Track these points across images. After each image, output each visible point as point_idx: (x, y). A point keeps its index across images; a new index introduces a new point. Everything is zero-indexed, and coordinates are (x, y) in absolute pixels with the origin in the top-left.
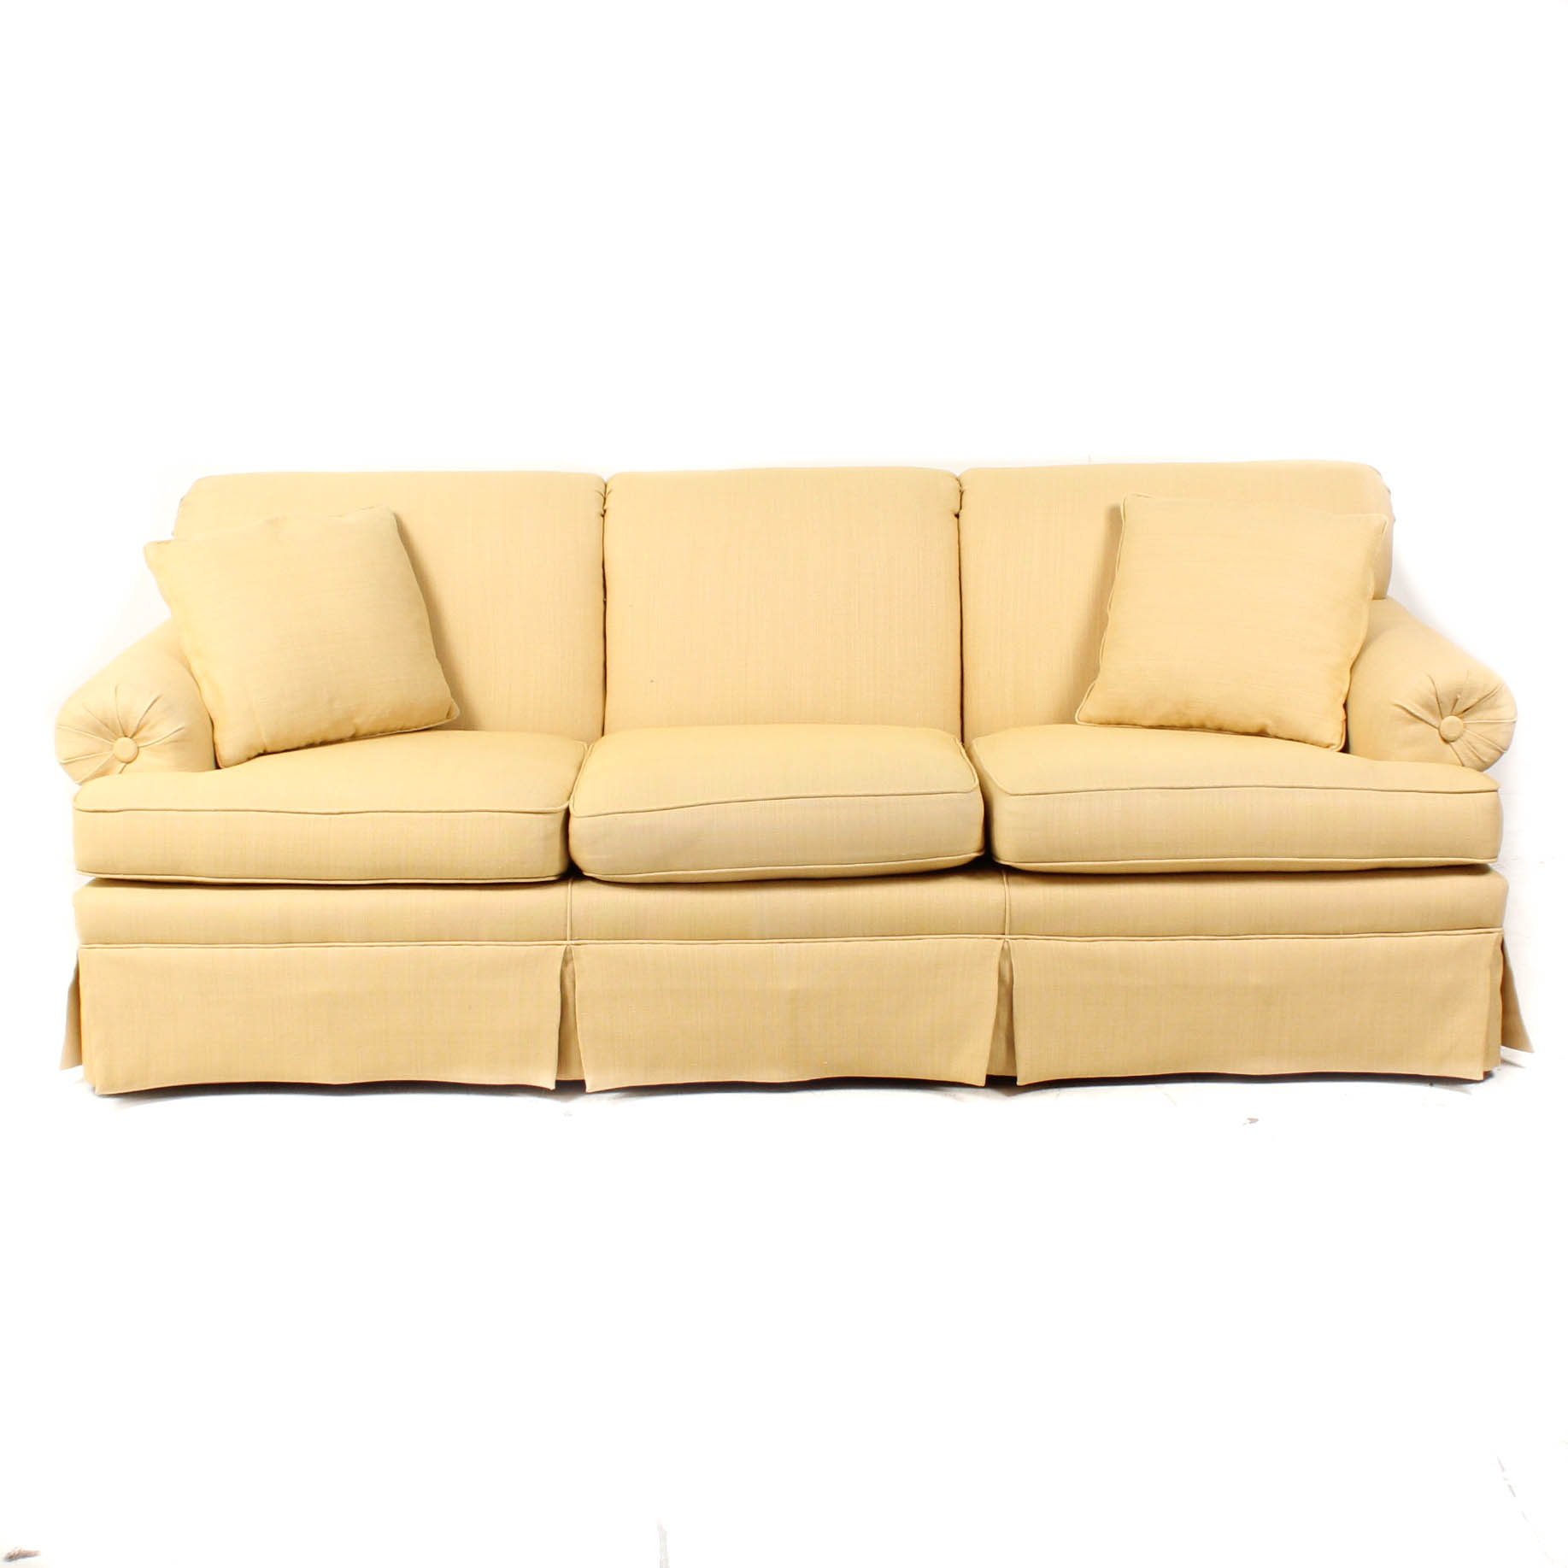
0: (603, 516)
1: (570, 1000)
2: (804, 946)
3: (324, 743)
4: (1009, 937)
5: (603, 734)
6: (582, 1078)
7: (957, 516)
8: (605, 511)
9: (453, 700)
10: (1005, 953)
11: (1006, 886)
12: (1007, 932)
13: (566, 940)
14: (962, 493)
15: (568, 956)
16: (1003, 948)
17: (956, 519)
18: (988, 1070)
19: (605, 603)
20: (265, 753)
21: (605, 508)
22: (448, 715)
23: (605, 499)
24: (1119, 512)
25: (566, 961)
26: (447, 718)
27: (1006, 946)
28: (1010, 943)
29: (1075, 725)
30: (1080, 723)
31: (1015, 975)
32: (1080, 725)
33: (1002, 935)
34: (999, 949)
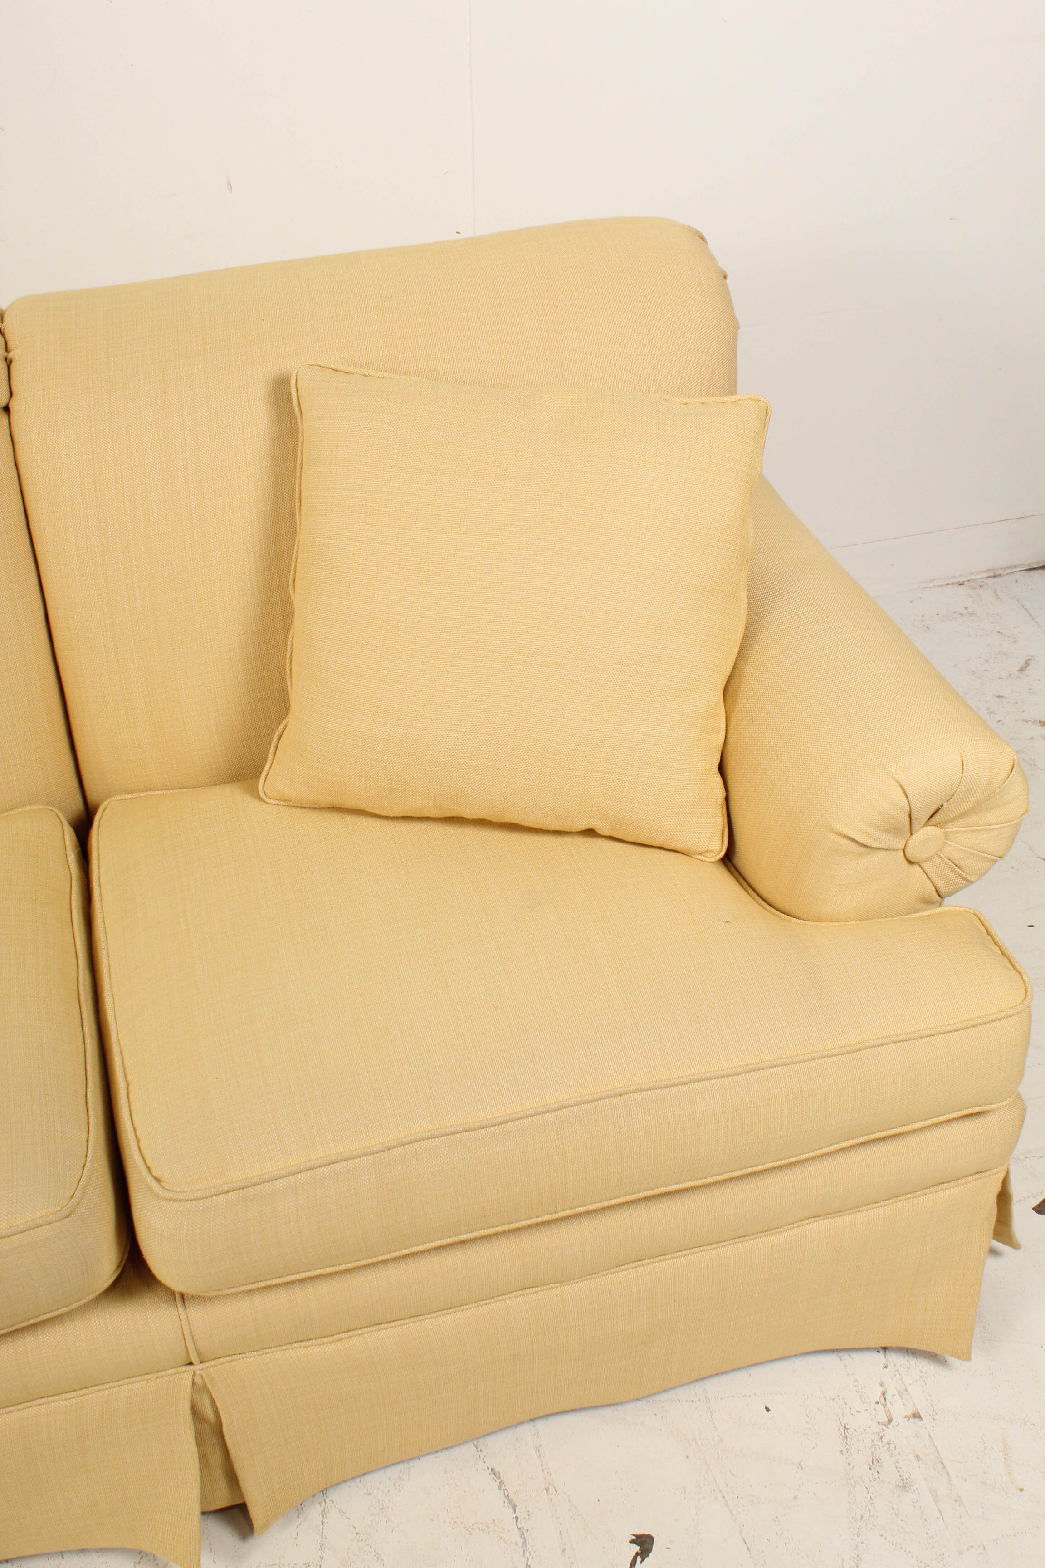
4: (201, 1366)
10: (201, 1388)
11: (181, 1308)
12: (194, 1361)
24: (290, 390)
27: (198, 1380)
28: (204, 1375)
29: (258, 803)
30: (264, 797)
31: (222, 1413)
32: (267, 803)
33: (189, 1366)
34: (188, 1389)
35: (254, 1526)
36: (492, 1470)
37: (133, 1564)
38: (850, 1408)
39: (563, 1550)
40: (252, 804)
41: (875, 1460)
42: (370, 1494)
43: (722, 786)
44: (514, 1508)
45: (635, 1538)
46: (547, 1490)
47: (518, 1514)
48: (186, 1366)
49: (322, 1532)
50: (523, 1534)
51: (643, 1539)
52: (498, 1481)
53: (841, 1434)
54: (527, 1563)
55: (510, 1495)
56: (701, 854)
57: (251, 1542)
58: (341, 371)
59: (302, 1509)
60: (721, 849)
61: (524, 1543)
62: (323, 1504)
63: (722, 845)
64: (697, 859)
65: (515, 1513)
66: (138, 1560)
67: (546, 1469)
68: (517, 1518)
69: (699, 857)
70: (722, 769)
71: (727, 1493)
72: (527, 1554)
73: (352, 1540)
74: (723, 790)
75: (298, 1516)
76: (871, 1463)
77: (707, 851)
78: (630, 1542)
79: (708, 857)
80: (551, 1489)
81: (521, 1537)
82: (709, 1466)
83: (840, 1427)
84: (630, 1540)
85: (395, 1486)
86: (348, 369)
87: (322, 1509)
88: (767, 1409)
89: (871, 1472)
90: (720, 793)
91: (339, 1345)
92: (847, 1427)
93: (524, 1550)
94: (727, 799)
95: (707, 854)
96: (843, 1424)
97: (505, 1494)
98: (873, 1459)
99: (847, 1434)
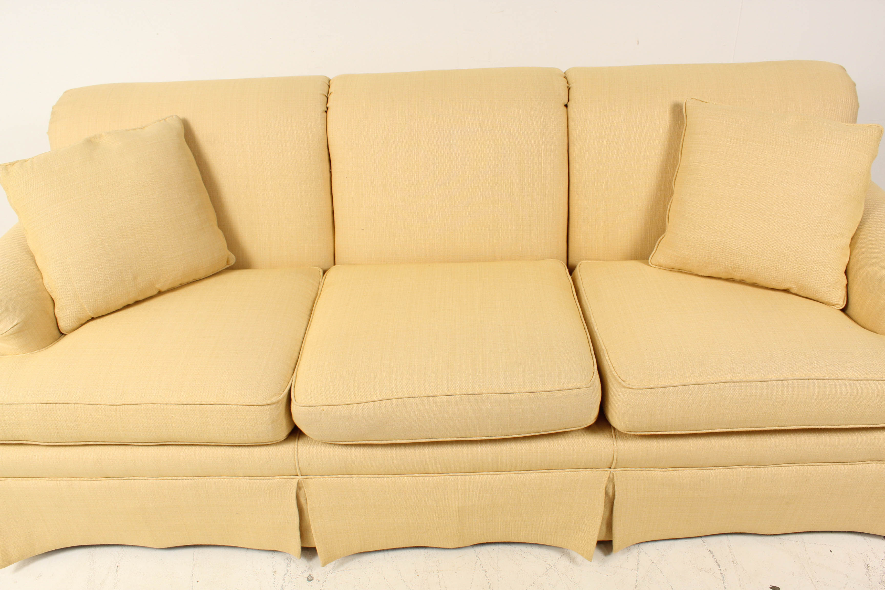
0: (326, 112)
1: (304, 507)
2: (467, 477)
3: (137, 303)
4: (614, 470)
5: (335, 264)
6: (315, 546)
7: (566, 106)
8: (327, 108)
9: (230, 253)
10: (611, 480)
11: (615, 441)
12: (612, 467)
13: (297, 475)
14: (569, 89)
15: (300, 485)
16: (609, 477)
17: (565, 108)
18: (598, 537)
19: (331, 172)
20: (93, 319)
21: (327, 106)
22: (227, 262)
23: (328, 98)
24: (682, 109)
25: (299, 488)
26: (227, 264)
27: (611, 476)
28: (614, 473)
29: (648, 266)
30: (652, 265)
31: (616, 493)
32: (652, 267)
33: (609, 469)
34: (607, 479)
35: (613, 549)
36: (710, 550)
37: (561, 556)
38: (870, 559)
39: (740, 585)
40: (645, 267)
41: (882, 581)
42: (658, 549)
43: (846, 279)
44: (719, 566)
45: (772, 587)
46: (733, 562)
47: (720, 568)
48: (608, 469)
49: (638, 559)
50: (723, 576)
51: (775, 588)
52: (712, 555)
53: (866, 568)
54: (725, 587)
55: (717, 561)
56: (833, 305)
57: (609, 557)
58: (704, 102)
59: (629, 549)
60: (843, 304)
61: (723, 579)
62: (638, 549)
63: (844, 303)
64: (832, 307)
65: (719, 567)
66: (562, 555)
67: (733, 554)
68: (720, 570)
69: (832, 306)
70: (846, 273)
71: (813, 579)
72: (725, 583)
73: (651, 564)
74: (846, 281)
75: (628, 552)
76: (880, 582)
77: (837, 304)
78: (770, 588)
79: (837, 307)
80: (735, 562)
81: (722, 577)
82: (804, 567)
83: (865, 565)
84: (770, 587)
85: (668, 548)
86: (707, 101)
87: (638, 551)
88: (831, 551)
89: (880, 585)
90: (845, 282)
91: (669, 473)
92: (868, 565)
93: (723, 582)
94: (847, 285)
95: (837, 306)
96: (866, 564)
97: (715, 560)
98: (881, 581)
99: (868, 568)
